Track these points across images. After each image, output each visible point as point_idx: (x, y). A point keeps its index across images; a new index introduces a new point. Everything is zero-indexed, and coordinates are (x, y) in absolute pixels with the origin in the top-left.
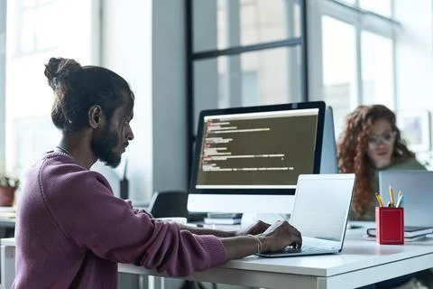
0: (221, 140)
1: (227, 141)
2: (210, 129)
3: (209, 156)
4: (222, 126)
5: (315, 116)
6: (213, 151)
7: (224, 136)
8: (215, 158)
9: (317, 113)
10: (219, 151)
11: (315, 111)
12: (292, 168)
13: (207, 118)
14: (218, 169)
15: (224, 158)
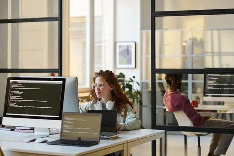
0: (18, 93)
1: (21, 93)
2: (13, 86)
4: (19, 86)
6: (14, 97)
7: (20, 90)
8: (15, 101)
10: (17, 97)
11: (61, 82)
12: (51, 108)
13: (11, 81)
14: (17, 106)
15: (20, 101)
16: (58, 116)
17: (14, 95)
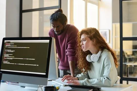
0: (11, 51)
1: (13, 51)
2: (6, 46)
3: (6, 57)
4: (11, 45)
5: (48, 43)
7: (12, 49)
8: (8, 58)
9: (49, 42)
10: (9, 56)
11: (48, 41)
12: (38, 65)
13: (5, 41)
14: (9, 63)
15: (11, 59)
16: (45, 74)
17: (8, 53)
